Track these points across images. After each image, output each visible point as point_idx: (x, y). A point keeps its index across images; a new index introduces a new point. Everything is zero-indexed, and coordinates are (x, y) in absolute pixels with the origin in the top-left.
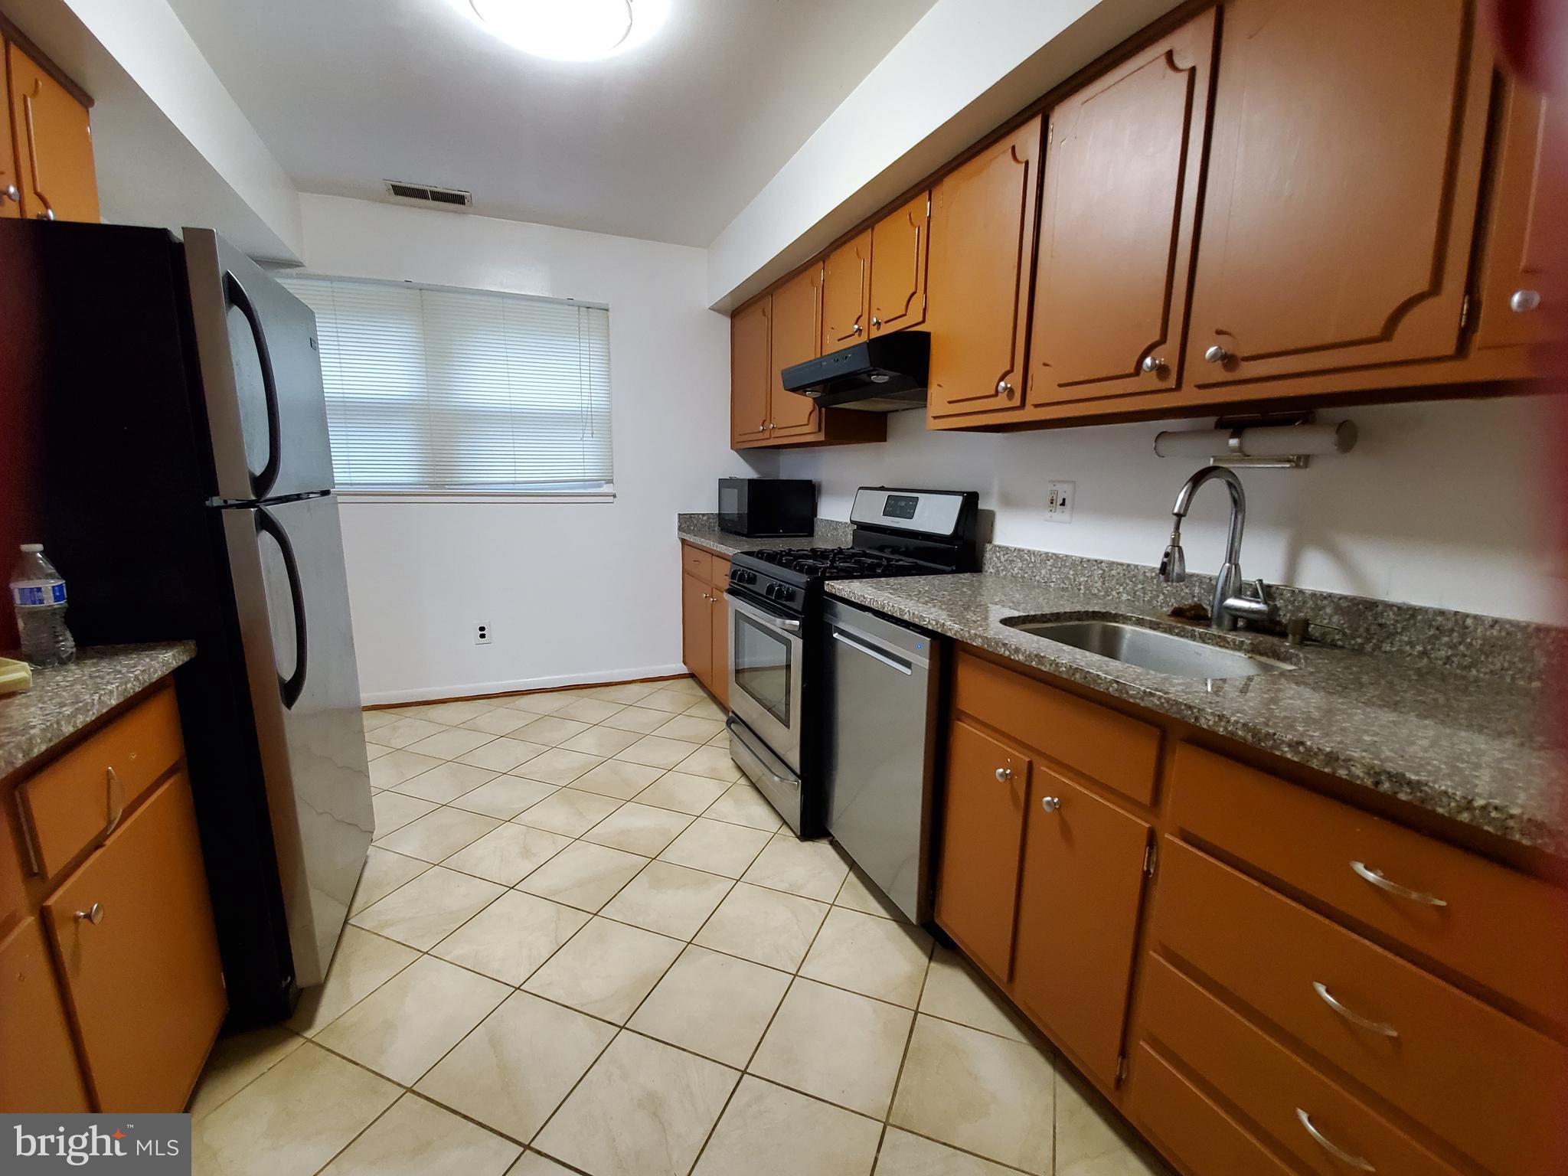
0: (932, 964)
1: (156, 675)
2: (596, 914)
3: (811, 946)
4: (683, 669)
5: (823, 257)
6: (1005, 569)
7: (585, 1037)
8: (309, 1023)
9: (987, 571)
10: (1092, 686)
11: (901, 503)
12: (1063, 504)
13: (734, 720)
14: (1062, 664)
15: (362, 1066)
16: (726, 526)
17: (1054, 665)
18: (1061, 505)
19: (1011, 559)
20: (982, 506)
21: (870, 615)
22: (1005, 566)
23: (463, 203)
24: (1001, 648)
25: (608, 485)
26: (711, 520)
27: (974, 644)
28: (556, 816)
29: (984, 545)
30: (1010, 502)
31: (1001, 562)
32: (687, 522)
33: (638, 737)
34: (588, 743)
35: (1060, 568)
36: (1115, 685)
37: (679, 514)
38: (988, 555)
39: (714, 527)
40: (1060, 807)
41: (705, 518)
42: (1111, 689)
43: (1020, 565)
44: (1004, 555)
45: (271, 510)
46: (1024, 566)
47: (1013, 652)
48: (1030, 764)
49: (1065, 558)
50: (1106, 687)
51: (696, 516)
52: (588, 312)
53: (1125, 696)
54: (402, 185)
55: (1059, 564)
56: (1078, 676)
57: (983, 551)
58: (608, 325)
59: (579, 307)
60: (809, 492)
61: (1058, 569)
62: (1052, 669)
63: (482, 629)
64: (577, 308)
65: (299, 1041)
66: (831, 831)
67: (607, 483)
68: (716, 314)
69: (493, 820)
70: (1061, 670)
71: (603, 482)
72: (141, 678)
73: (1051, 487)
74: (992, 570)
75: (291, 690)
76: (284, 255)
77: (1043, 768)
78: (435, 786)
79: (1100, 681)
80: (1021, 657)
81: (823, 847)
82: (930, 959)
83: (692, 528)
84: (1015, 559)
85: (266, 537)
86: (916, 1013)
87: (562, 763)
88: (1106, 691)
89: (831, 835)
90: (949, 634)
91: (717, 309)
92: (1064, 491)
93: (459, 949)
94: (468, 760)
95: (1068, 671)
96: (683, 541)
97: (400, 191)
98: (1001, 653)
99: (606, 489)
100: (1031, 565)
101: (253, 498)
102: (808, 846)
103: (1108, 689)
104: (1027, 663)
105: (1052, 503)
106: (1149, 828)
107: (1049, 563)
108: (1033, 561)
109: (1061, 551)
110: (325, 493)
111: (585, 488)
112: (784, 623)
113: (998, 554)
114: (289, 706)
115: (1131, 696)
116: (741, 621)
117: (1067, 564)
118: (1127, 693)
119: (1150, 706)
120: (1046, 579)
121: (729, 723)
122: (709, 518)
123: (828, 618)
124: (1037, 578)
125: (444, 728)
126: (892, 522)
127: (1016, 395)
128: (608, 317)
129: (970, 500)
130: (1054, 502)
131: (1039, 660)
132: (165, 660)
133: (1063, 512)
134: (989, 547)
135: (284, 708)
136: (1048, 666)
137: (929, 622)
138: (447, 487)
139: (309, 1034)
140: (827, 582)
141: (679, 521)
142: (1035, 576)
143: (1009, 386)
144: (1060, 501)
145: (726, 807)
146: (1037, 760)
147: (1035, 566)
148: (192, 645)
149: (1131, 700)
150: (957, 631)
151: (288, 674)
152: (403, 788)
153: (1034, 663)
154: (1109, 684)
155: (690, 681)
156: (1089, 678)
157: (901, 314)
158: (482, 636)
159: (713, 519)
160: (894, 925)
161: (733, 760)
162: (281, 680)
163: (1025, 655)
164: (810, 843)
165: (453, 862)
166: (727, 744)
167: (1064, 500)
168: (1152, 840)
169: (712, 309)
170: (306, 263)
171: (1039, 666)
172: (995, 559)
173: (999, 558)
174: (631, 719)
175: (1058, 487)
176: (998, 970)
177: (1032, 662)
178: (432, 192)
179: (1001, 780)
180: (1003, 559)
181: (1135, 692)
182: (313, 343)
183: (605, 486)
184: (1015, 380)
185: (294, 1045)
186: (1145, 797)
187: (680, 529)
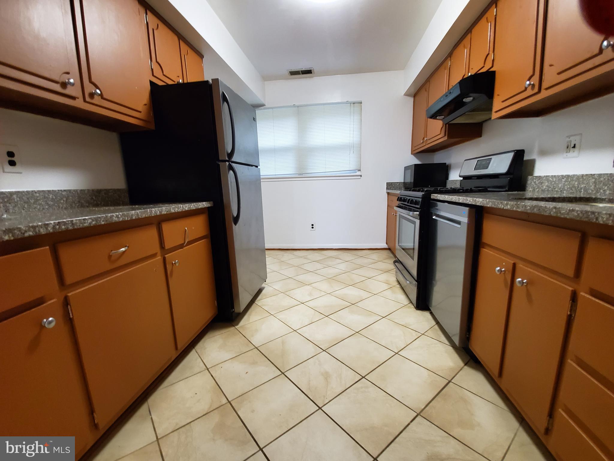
0: (466, 367)
1: (200, 207)
2: (327, 316)
3: (407, 346)
4: (385, 246)
5: (450, 55)
6: (538, 187)
7: (311, 350)
8: (237, 324)
9: (528, 190)
10: (542, 214)
11: (484, 162)
12: (574, 147)
13: (397, 261)
14: (528, 205)
15: (246, 338)
16: (406, 186)
17: (524, 207)
18: (572, 148)
19: (541, 182)
20: (526, 158)
21: (446, 204)
22: (538, 186)
23: (311, 73)
24: (500, 205)
25: (359, 172)
26: (400, 185)
27: (488, 206)
28: (325, 286)
29: (527, 177)
30: (544, 153)
31: (536, 184)
32: (390, 186)
33: (361, 267)
34: (343, 267)
35: (570, 182)
36: (554, 210)
37: (387, 183)
38: (529, 182)
39: (402, 188)
40: (527, 284)
41: (398, 184)
42: (552, 213)
43: (547, 184)
44: (538, 180)
45: (233, 165)
46: (549, 184)
47: (505, 205)
48: (514, 265)
49: (573, 176)
50: (549, 212)
51: (394, 183)
52: (354, 105)
53: (559, 214)
54: (292, 71)
55: (569, 179)
56: (535, 210)
57: (526, 181)
58: (361, 109)
59: (351, 104)
60: (445, 169)
61: (568, 183)
62: (523, 209)
63: (313, 225)
64: (350, 104)
65: (233, 328)
66: (430, 308)
67: (359, 171)
68: (407, 97)
69: (303, 284)
70: (527, 208)
71: (357, 170)
72: (195, 205)
73: (568, 139)
74: (531, 189)
75: (236, 220)
76: (260, 102)
77: (521, 266)
78: (290, 272)
79: (546, 210)
80: (509, 207)
81: (427, 314)
82: (466, 364)
83: (392, 188)
84: (544, 181)
85: (231, 172)
86: (450, 382)
87: (331, 271)
88: (549, 215)
89: (431, 310)
90: (478, 204)
91: (407, 94)
92: (574, 140)
93: (281, 316)
94: (302, 267)
95: (530, 208)
96: (388, 193)
97: (293, 73)
98: (500, 207)
99: (358, 173)
100: (553, 183)
101: (227, 159)
102: (419, 312)
103: (550, 213)
104: (511, 209)
105: (568, 148)
106: (572, 290)
107: (564, 180)
108: (554, 180)
109: (571, 173)
110: (257, 167)
111: (350, 173)
112: (413, 214)
113: (535, 180)
114: (235, 224)
115: (563, 214)
116: (401, 219)
117: (574, 179)
118: (560, 213)
119: (572, 217)
120: (561, 189)
121: (395, 262)
122: (400, 184)
123: (433, 211)
124: (556, 190)
125: (297, 257)
126: (478, 172)
127: (536, 87)
128: (361, 106)
129: (519, 155)
130: (569, 147)
131: (517, 206)
132: (204, 205)
133: (574, 152)
134: (530, 177)
135: (234, 225)
136: (521, 208)
137: (470, 201)
138: (303, 175)
139: (236, 327)
140: (432, 194)
141: (387, 186)
142: (555, 189)
143: (532, 83)
144: (573, 145)
145: (388, 293)
146: (517, 261)
147: (555, 183)
148: (212, 202)
149: (562, 216)
150: (481, 202)
151: (235, 215)
152: (280, 272)
153: (515, 208)
154: (551, 210)
155: (388, 251)
156: (541, 210)
157: (482, 66)
158: (313, 228)
159: (402, 184)
160: (451, 348)
161: (396, 278)
162: (233, 216)
163: (510, 205)
164: (421, 311)
165: (287, 293)
166: (395, 273)
167: (575, 145)
168: (574, 297)
169: (404, 95)
170: (266, 105)
171: (517, 209)
172: (533, 183)
173: (535, 182)
174: (359, 261)
175: (572, 138)
176: (494, 370)
177: (514, 208)
178: (301, 71)
179: (498, 273)
180: (537, 182)
181: (564, 212)
182: (254, 119)
183: (358, 172)
184: (535, 80)
185: (232, 329)
186: (571, 273)
187: (387, 189)
